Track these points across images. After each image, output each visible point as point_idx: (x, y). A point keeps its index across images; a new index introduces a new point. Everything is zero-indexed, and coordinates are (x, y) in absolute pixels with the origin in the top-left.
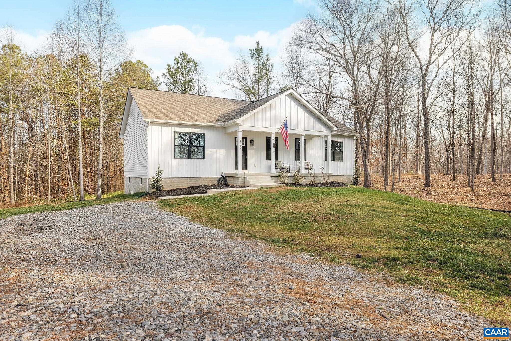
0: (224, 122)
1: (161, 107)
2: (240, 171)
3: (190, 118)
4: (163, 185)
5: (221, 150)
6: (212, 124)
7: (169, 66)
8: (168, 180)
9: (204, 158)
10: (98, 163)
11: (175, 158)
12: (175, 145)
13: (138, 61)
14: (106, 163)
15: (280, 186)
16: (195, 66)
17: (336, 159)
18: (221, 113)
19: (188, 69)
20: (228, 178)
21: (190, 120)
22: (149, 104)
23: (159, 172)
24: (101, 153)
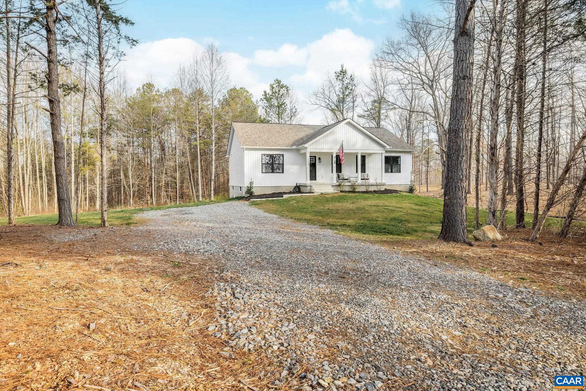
0: (299, 145)
1: (253, 136)
2: (308, 182)
3: (273, 144)
4: (254, 192)
5: (296, 166)
6: (289, 148)
7: (265, 92)
8: (257, 188)
9: (283, 172)
10: (211, 174)
11: (262, 173)
12: (262, 164)
13: (241, 88)
14: (217, 175)
15: (336, 193)
16: (287, 90)
17: (393, 171)
18: (297, 138)
19: (281, 94)
20: (301, 187)
21: (273, 145)
22: (245, 134)
23: (251, 183)
24: (214, 167)
